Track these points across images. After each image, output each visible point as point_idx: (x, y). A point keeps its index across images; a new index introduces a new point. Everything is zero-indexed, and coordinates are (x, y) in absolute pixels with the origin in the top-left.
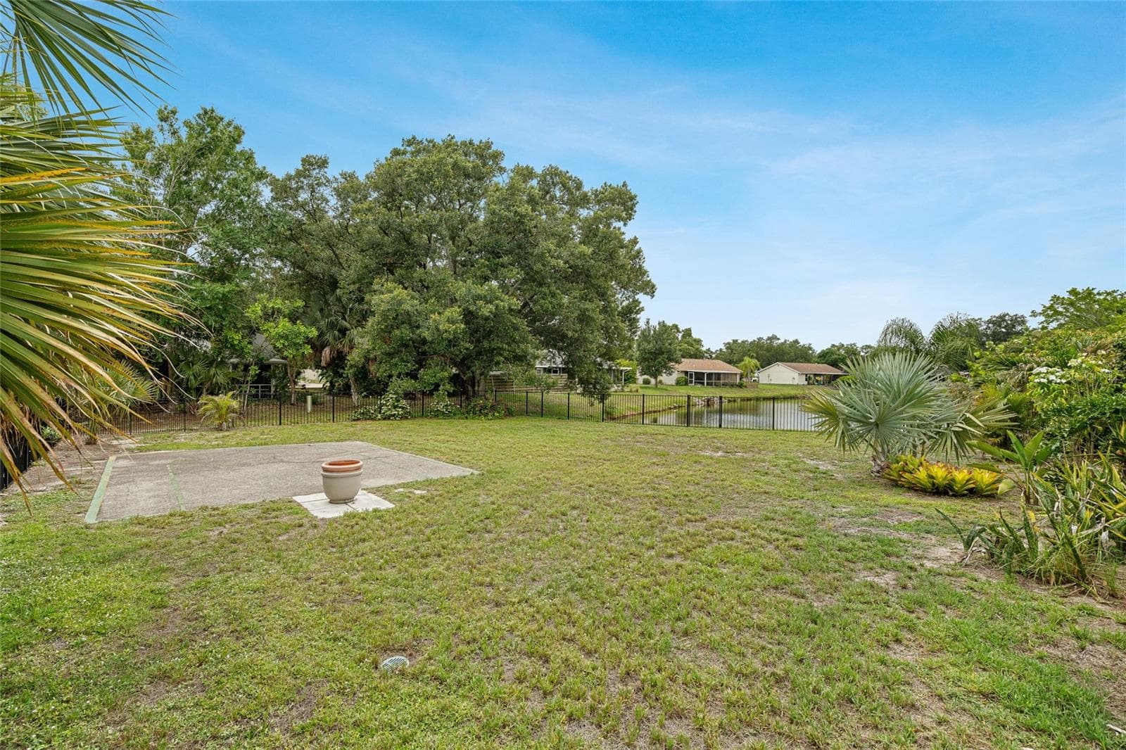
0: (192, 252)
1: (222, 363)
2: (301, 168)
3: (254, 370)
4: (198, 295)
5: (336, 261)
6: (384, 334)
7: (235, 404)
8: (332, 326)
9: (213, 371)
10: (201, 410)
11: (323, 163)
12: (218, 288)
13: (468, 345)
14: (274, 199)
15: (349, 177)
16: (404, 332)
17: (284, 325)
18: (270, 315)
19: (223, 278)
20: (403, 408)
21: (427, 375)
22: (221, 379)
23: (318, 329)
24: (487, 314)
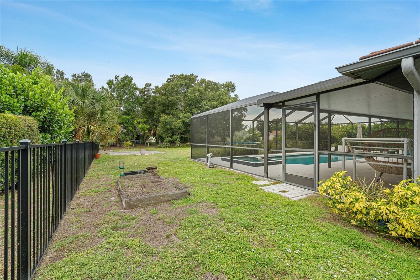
0: (122, 108)
1: (128, 135)
2: (145, 86)
3: (135, 136)
4: (123, 119)
5: (154, 108)
6: (163, 127)
7: (130, 144)
8: (154, 125)
9: (126, 137)
10: (124, 145)
11: (150, 85)
12: (127, 117)
13: (184, 129)
14: (139, 94)
15: (157, 87)
16: (168, 127)
17: (141, 125)
18: (139, 123)
19: (128, 115)
20: (168, 145)
21: (174, 137)
22: (128, 138)
23: (150, 126)
24: (187, 121)
